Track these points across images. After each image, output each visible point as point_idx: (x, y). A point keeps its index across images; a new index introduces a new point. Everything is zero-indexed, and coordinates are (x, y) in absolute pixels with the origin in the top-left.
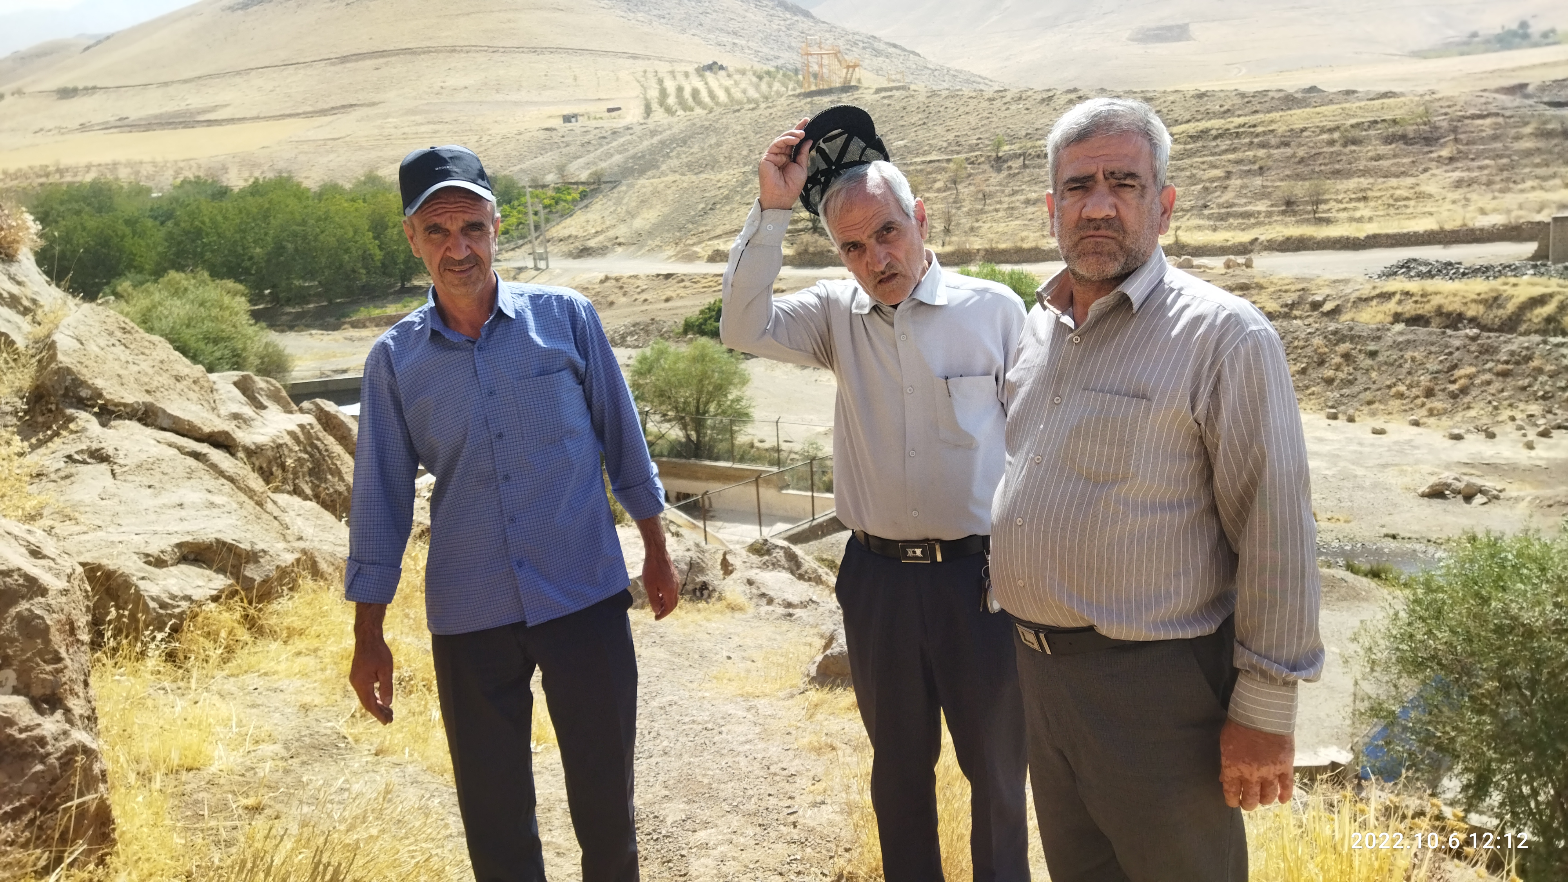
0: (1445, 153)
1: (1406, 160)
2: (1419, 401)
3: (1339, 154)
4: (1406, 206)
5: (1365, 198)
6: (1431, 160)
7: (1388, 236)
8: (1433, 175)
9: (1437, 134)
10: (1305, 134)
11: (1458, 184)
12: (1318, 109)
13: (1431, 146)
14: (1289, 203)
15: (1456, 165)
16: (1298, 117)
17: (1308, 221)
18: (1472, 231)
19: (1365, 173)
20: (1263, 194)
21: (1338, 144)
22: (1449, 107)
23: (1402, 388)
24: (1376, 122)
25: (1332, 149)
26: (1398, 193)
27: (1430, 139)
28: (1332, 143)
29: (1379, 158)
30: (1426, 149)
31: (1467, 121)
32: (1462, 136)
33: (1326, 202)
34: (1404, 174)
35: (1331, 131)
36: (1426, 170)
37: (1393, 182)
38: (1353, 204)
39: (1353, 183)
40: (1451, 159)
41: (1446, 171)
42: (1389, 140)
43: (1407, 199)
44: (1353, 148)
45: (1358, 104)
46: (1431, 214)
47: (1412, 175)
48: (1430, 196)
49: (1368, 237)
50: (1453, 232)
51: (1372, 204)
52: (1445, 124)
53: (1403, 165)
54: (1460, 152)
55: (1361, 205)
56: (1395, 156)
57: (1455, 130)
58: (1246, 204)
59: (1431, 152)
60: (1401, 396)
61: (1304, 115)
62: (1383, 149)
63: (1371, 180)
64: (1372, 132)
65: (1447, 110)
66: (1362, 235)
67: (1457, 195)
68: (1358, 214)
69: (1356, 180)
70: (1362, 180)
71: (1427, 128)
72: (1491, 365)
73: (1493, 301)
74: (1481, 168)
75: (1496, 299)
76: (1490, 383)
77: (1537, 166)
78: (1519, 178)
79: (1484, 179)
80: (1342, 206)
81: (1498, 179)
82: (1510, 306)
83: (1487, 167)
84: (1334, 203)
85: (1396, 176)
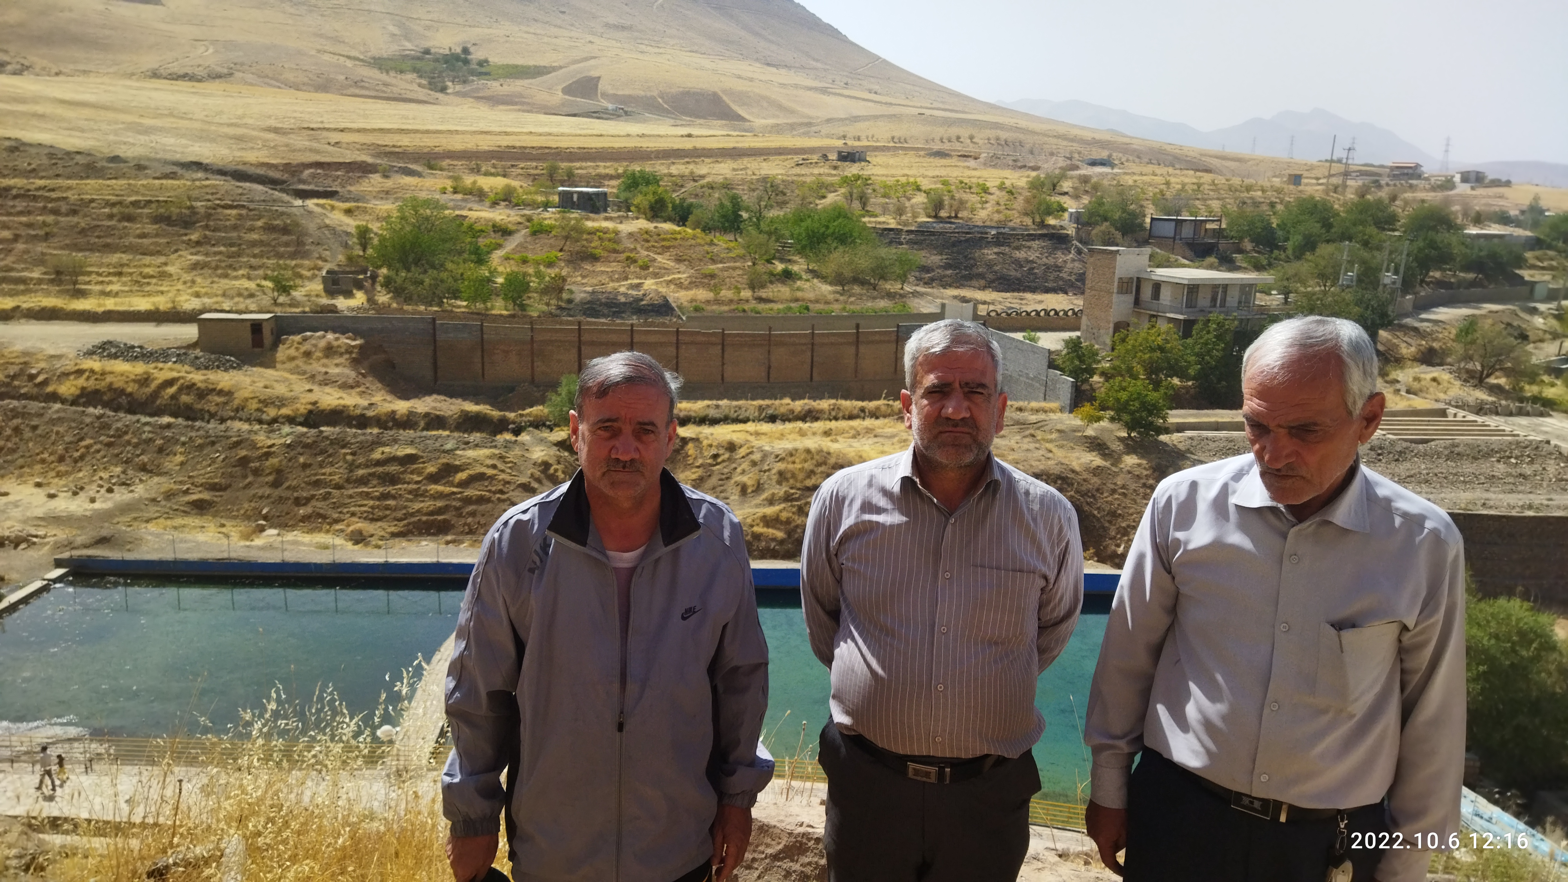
0: (194, 237)
1: (163, 241)
2: (52, 466)
3: (113, 228)
4: (149, 284)
5: (120, 274)
6: (183, 242)
7: (119, 313)
8: (180, 256)
9: (194, 219)
10: (93, 205)
11: (195, 266)
12: (108, 182)
13: (186, 228)
14: (58, 273)
15: (198, 249)
16: (92, 187)
17: (68, 291)
18: (178, 313)
19: (126, 249)
20: (40, 261)
21: (116, 218)
22: (212, 194)
23: (45, 455)
24: (150, 202)
25: (110, 223)
26: (147, 270)
27: (187, 222)
28: (111, 217)
29: (143, 236)
30: (183, 231)
31: (220, 210)
32: (211, 223)
33: (89, 274)
34: (159, 253)
35: (113, 205)
36: (176, 251)
37: (147, 260)
38: (107, 279)
39: (115, 258)
40: (198, 243)
41: (192, 254)
42: (157, 219)
43: (152, 277)
44: (126, 224)
45: (145, 182)
46: (162, 293)
47: (165, 255)
48: (171, 275)
49: (104, 312)
50: (165, 313)
51: (124, 279)
52: (202, 211)
53: (159, 245)
54: (205, 237)
55: (114, 279)
56: (157, 235)
57: (208, 216)
58: (22, 270)
59: (186, 235)
60: (43, 461)
61: (97, 186)
62: (150, 228)
63: (131, 257)
64: (146, 211)
65: (210, 197)
66: (101, 310)
67: (187, 277)
68: (108, 288)
69: (118, 255)
70: (123, 256)
71: (187, 212)
72: (102, 438)
73: (145, 381)
74: (216, 253)
75: (146, 379)
76: (98, 451)
77: (255, 256)
78: (237, 266)
79: (213, 264)
80: (101, 279)
81: (223, 264)
82: (153, 386)
83: (220, 253)
84: (94, 276)
85: (151, 254)
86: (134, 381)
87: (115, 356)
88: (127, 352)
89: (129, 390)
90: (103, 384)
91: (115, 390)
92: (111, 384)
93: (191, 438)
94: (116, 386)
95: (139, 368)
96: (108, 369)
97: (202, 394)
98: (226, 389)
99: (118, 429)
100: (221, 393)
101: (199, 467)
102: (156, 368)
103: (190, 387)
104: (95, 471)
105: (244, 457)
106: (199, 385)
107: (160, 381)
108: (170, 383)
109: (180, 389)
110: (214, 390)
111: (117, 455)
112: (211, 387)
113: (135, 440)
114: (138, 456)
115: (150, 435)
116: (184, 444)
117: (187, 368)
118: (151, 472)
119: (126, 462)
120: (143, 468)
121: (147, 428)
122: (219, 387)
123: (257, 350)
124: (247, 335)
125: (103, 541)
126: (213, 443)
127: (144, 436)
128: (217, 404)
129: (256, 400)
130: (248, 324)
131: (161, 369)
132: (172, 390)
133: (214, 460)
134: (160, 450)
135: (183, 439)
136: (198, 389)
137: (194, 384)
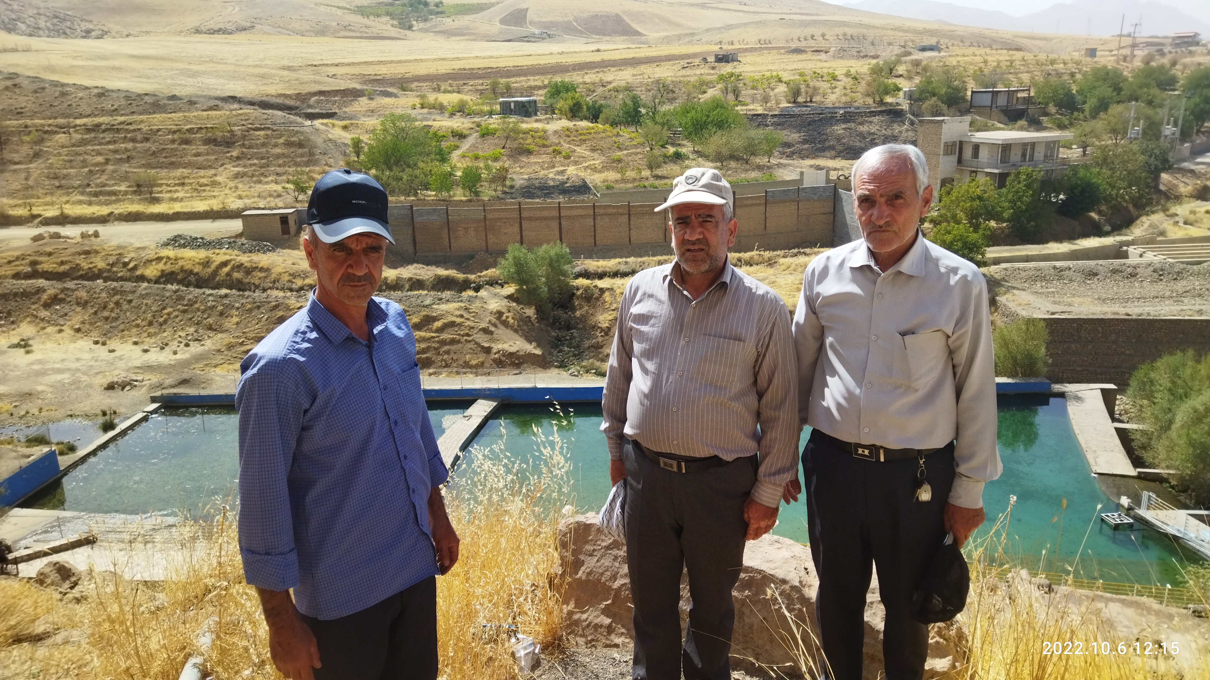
0: (235, 153)
1: (212, 157)
2: (144, 329)
3: (175, 150)
4: (204, 190)
5: (183, 184)
6: (227, 158)
7: (184, 213)
8: (226, 169)
9: (233, 140)
10: (160, 133)
11: (237, 176)
12: (169, 115)
13: (229, 147)
14: (139, 186)
15: (237, 163)
16: (158, 120)
17: (146, 199)
18: (227, 211)
19: (186, 166)
20: (125, 178)
21: (177, 143)
22: (246, 120)
23: (139, 322)
24: (201, 128)
25: (173, 146)
26: (202, 181)
27: (229, 143)
28: (173, 141)
29: (198, 155)
30: (226, 150)
31: (252, 132)
32: (246, 142)
33: (161, 185)
34: (210, 167)
35: (175, 132)
36: (222, 165)
37: (202, 172)
38: (173, 189)
39: (179, 172)
40: (238, 158)
41: (234, 167)
42: (208, 141)
43: (207, 185)
44: (184, 146)
45: (195, 114)
46: (215, 197)
47: (214, 168)
48: (220, 183)
49: (174, 214)
50: (218, 212)
51: (186, 188)
52: (239, 133)
53: (210, 161)
54: (243, 153)
55: (180, 188)
56: (208, 154)
57: (244, 137)
58: (113, 185)
59: (228, 152)
60: (138, 326)
61: (161, 119)
62: (202, 149)
63: (190, 171)
64: (198, 135)
65: (244, 122)
66: (171, 212)
67: (232, 184)
68: (175, 195)
69: (181, 170)
70: (184, 170)
71: (228, 135)
72: (179, 307)
73: (206, 263)
74: (251, 165)
75: (208, 262)
76: (177, 317)
77: (279, 166)
78: (267, 173)
79: (250, 174)
80: (169, 189)
81: (257, 173)
82: (213, 267)
83: (254, 165)
84: (164, 187)
85: (205, 168)
86: (199, 263)
87: (184, 246)
88: (193, 243)
89: (196, 270)
90: (177, 267)
91: (186, 271)
92: (182, 266)
93: (242, 304)
94: (186, 268)
95: (202, 254)
96: (179, 255)
97: (249, 271)
98: (265, 267)
99: (189, 300)
100: (262, 269)
101: (249, 325)
102: (214, 253)
103: (239, 267)
104: (175, 331)
105: (282, 316)
106: (246, 264)
107: (218, 263)
108: (225, 264)
109: (233, 269)
110: (257, 267)
111: (191, 319)
112: (254, 265)
113: (202, 307)
114: (206, 319)
115: (213, 303)
116: (238, 309)
117: (236, 252)
118: (216, 330)
119: (197, 324)
120: (210, 328)
121: (211, 298)
122: (260, 266)
123: (286, 236)
124: (278, 225)
125: (184, 382)
126: (258, 307)
127: (209, 304)
128: (260, 279)
129: (287, 274)
130: (278, 217)
131: (218, 254)
132: (226, 269)
133: (260, 320)
134: (221, 314)
135: (237, 305)
136: (245, 267)
137: (242, 264)
